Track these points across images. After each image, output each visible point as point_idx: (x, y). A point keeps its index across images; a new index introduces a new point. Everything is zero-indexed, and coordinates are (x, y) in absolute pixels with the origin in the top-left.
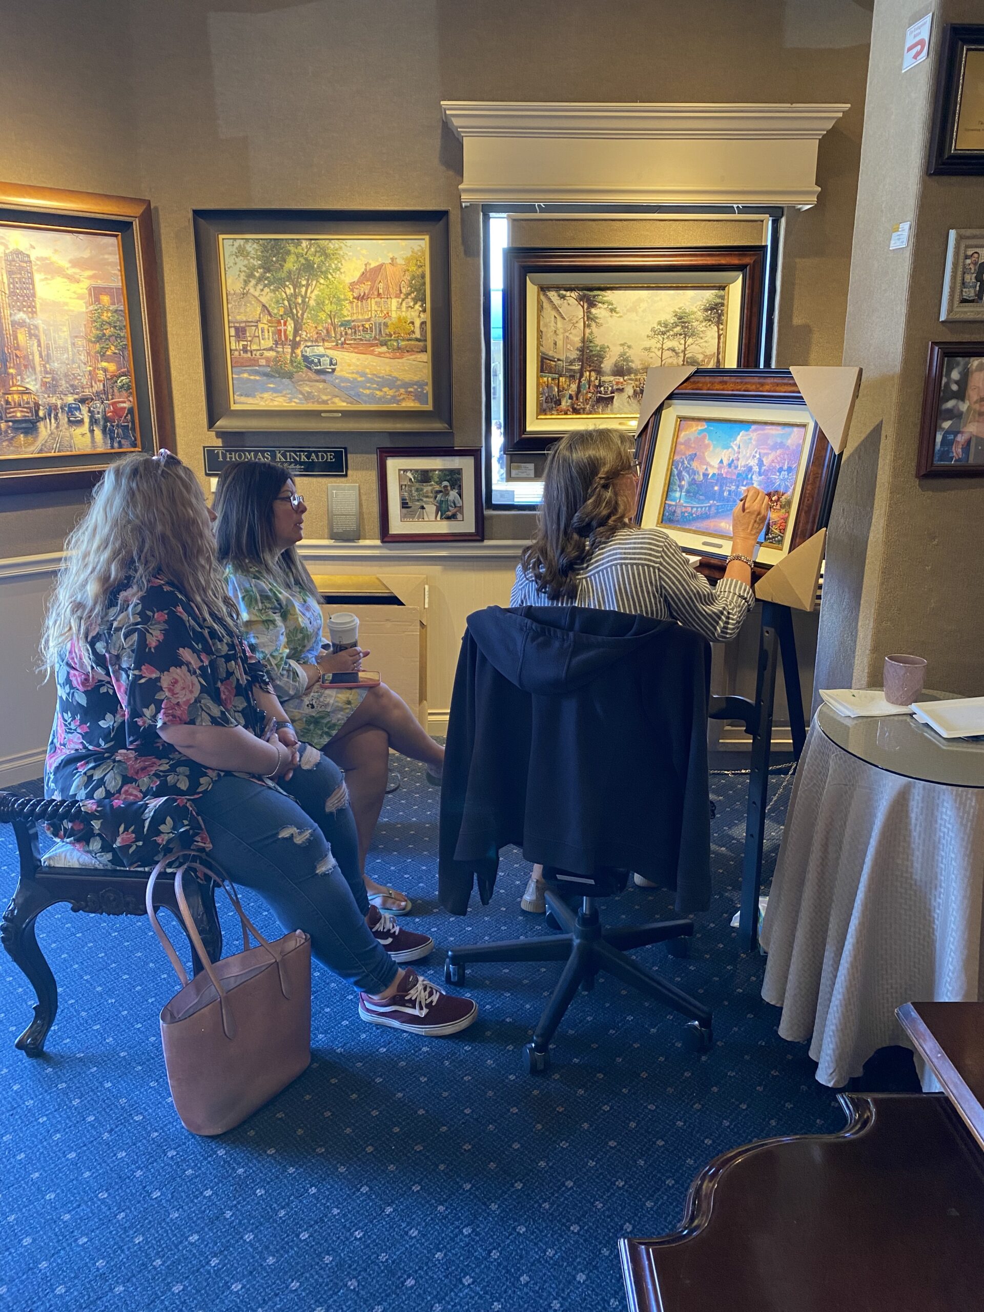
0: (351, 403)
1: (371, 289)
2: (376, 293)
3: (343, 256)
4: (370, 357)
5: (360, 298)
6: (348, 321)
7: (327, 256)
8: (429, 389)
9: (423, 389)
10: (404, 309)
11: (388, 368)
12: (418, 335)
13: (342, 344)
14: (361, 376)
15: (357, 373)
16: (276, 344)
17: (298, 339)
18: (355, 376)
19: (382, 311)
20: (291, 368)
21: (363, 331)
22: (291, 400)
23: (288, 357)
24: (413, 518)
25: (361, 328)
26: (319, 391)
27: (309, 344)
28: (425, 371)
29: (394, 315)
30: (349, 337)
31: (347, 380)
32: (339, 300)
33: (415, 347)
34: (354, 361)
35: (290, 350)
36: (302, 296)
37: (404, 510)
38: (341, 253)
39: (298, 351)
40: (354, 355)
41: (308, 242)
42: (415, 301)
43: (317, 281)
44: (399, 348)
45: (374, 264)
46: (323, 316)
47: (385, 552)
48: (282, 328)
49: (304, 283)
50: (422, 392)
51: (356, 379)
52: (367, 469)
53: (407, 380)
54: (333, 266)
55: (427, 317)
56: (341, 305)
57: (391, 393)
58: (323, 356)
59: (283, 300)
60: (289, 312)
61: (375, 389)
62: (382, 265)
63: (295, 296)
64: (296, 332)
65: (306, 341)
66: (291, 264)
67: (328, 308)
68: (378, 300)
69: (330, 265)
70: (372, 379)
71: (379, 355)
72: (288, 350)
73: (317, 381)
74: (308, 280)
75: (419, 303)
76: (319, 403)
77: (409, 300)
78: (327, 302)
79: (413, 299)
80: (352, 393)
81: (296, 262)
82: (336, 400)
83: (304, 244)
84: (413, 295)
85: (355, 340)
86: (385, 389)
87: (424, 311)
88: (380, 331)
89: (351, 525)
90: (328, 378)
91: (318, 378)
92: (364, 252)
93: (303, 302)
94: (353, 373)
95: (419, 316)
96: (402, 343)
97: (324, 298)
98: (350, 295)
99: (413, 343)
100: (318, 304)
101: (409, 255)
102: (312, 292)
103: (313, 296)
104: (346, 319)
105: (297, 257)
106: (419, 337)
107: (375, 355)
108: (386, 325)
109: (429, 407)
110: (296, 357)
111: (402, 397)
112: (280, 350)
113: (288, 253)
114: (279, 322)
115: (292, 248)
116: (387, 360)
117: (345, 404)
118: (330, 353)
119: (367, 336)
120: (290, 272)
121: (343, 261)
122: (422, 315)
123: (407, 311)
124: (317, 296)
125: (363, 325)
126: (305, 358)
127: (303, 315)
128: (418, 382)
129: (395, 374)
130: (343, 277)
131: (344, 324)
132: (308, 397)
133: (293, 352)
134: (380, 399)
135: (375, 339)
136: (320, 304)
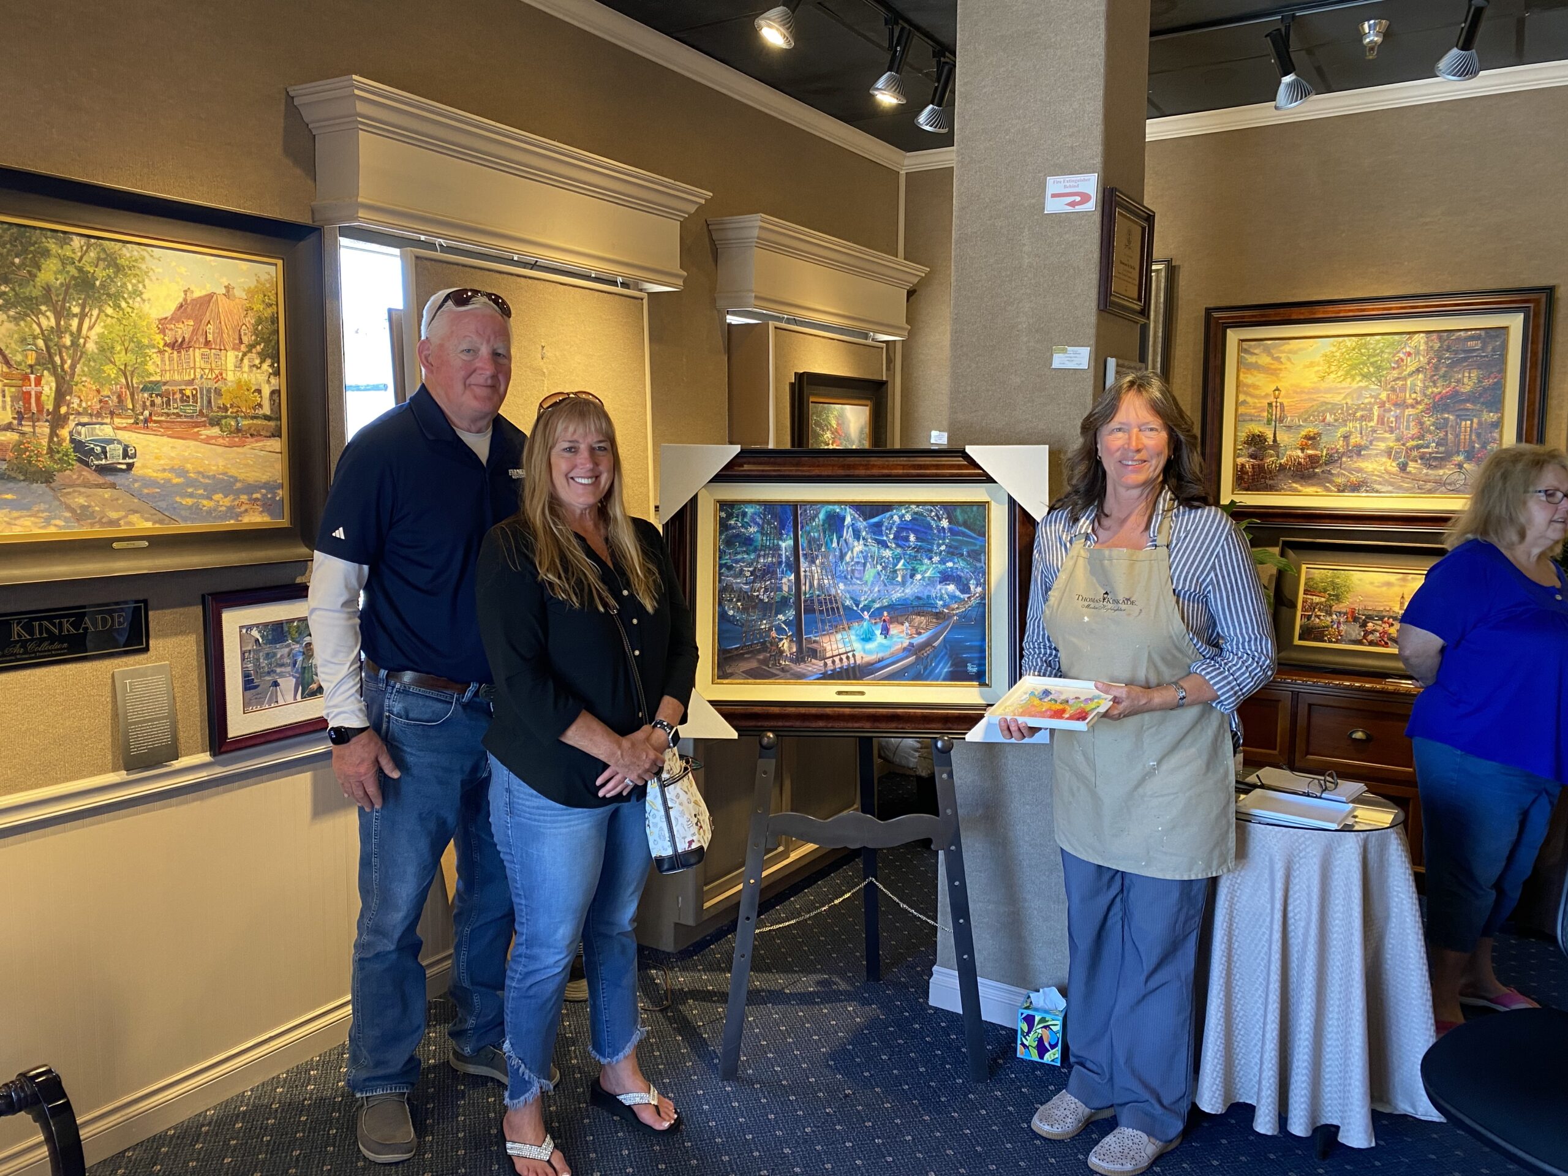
0: (161, 522)
1: (195, 332)
2: (202, 340)
3: (146, 273)
4: (192, 443)
5: (178, 346)
6: (158, 382)
7: (119, 269)
8: (282, 494)
9: (275, 495)
10: (246, 369)
11: (221, 463)
12: (266, 410)
13: (146, 421)
14: (179, 476)
15: (172, 470)
16: (20, 417)
17: (63, 410)
18: (167, 475)
19: (211, 370)
20: (49, 463)
21: (182, 401)
22: (48, 521)
23: (45, 442)
24: (261, 704)
25: (178, 396)
26: (104, 503)
27: (85, 420)
28: (278, 466)
29: (230, 377)
30: (159, 410)
31: (153, 483)
32: (140, 346)
33: (264, 427)
34: (165, 449)
35: (47, 431)
36: (72, 334)
37: (249, 693)
38: (144, 267)
39: (64, 433)
40: (165, 439)
41: (83, 241)
42: (263, 357)
43: (101, 311)
44: (238, 430)
45: (198, 293)
46: (111, 371)
47: (218, 771)
48: (33, 389)
49: (76, 310)
50: (274, 498)
51: (169, 481)
52: (182, 633)
53: (251, 480)
54: (130, 287)
55: (279, 383)
56: (145, 355)
57: (227, 502)
58: (111, 441)
59: (35, 338)
60: (46, 360)
61: (202, 496)
62: (211, 296)
63: (59, 331)
64: (60, 396)
65: (79, 414)
66: (50, 274)
67: (121, 358)
68: (206, 351)
69: (124, 285)
70: (196, 480)
71: (208, 441)
72: (44, 429)
73: (99, 486)
74: (83, 307)
75: (269, 361)
76: (102, 524)
77: (254, 355)
78: (118, 348)
79: (259, 353)
80: (163, 505)
81: (60, 272)
82: (134, 518)
83: (77, 242)
84: (259, 348)
85: (168, 415)
86: (218, 497)
87: (277, 373)
88: (209, 402)
89: (160, 735)
90: (119, 479)
91: (100, 480)
92: (183, 270)
93: (74, 343)
94: (164, 470)
95: (268, 382)
96: (244, 423)
97: (112, 339)
98: (159, 339)
99: (259, 422)
100: (102, 350)
101: (253, 287)
102: (90, 328)
103: (93, 335)
104: (152, 379)
105: (63, 263)
106: (268, 413)
107: (202, 441)
108: (218, 392)
109: (284, 522)
110: (60, 444)
111: (243, 509)
112: (26, 429)
113: (46, 253)
114: (26, 378)
115: (52, 245)
116: (220, 450)
117: (149, 525)
118: (125, 436)
119: (189, 410)
120: (48, 289)
121: (147, 282)
122: (273, 380)
123: (251, 371)
124: (101, 336)
125: (181, 391)
126: (78, 445)
127: (73, 367)
128: (265, 483)
129: (233, 472)
130: (146, 307)
131: (151, 388)
132: (82, 515)
133: (53, 433)
134: (209, 512)
135: (201, 414)
136: (106, 350)
